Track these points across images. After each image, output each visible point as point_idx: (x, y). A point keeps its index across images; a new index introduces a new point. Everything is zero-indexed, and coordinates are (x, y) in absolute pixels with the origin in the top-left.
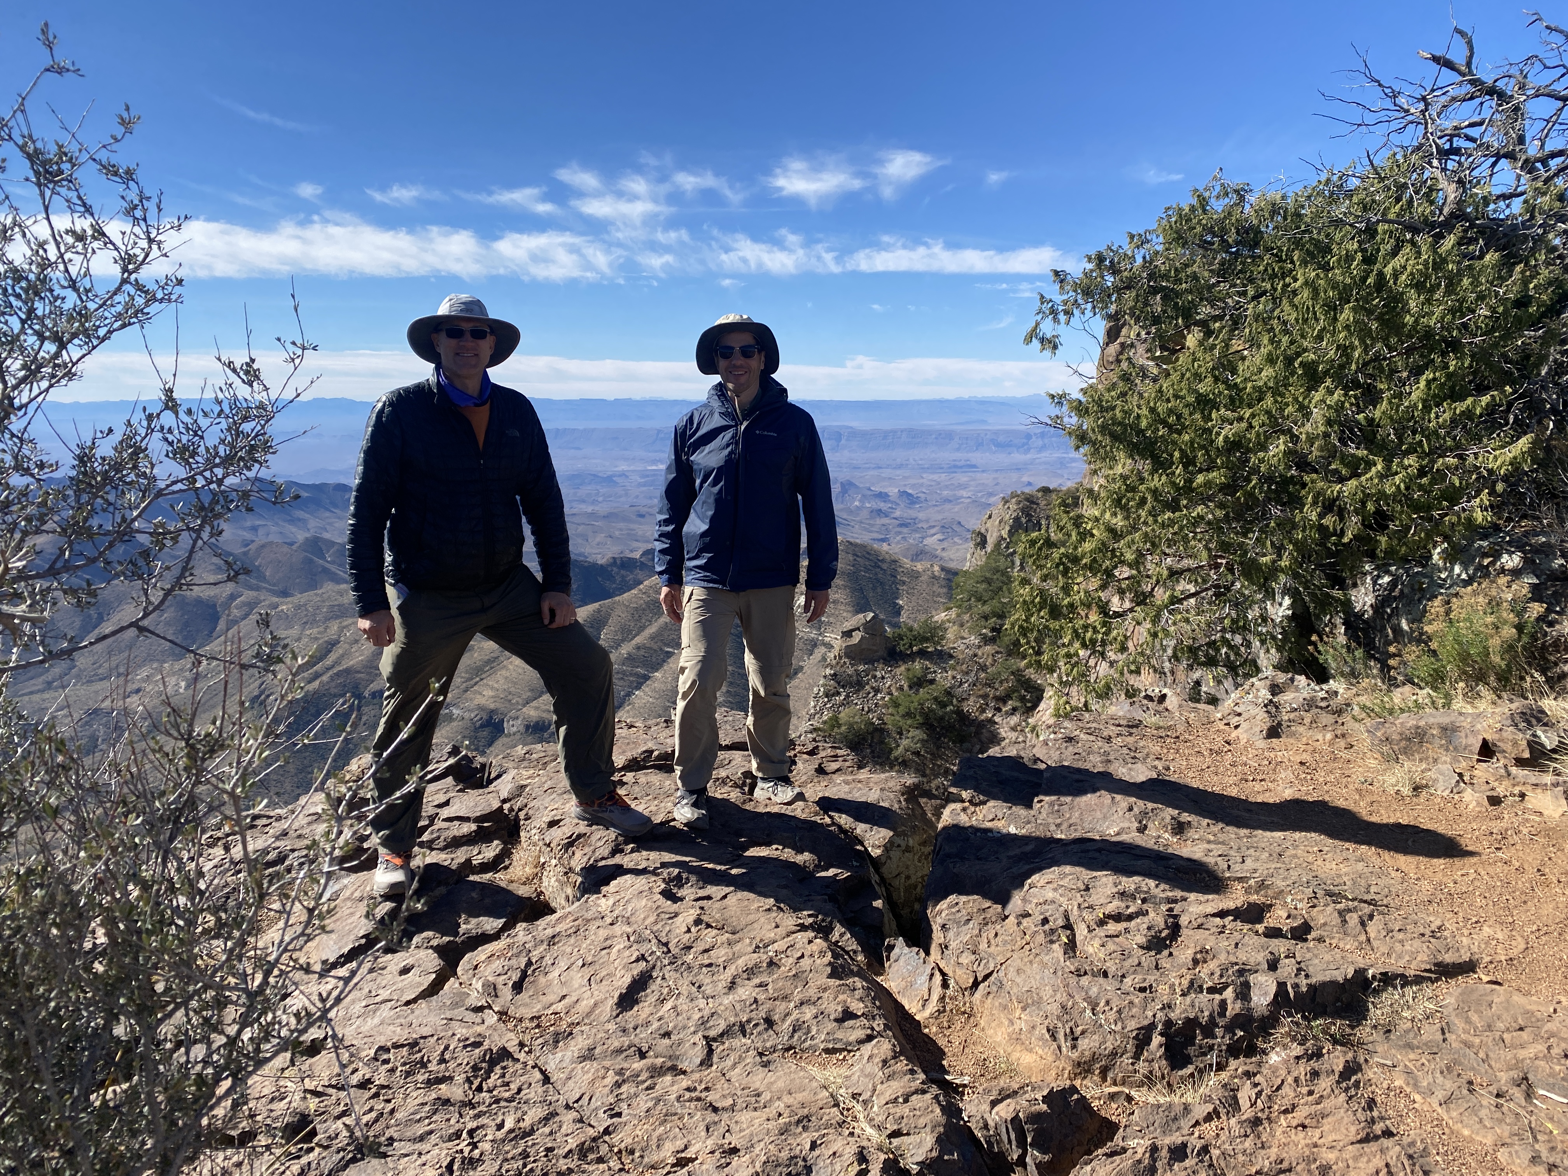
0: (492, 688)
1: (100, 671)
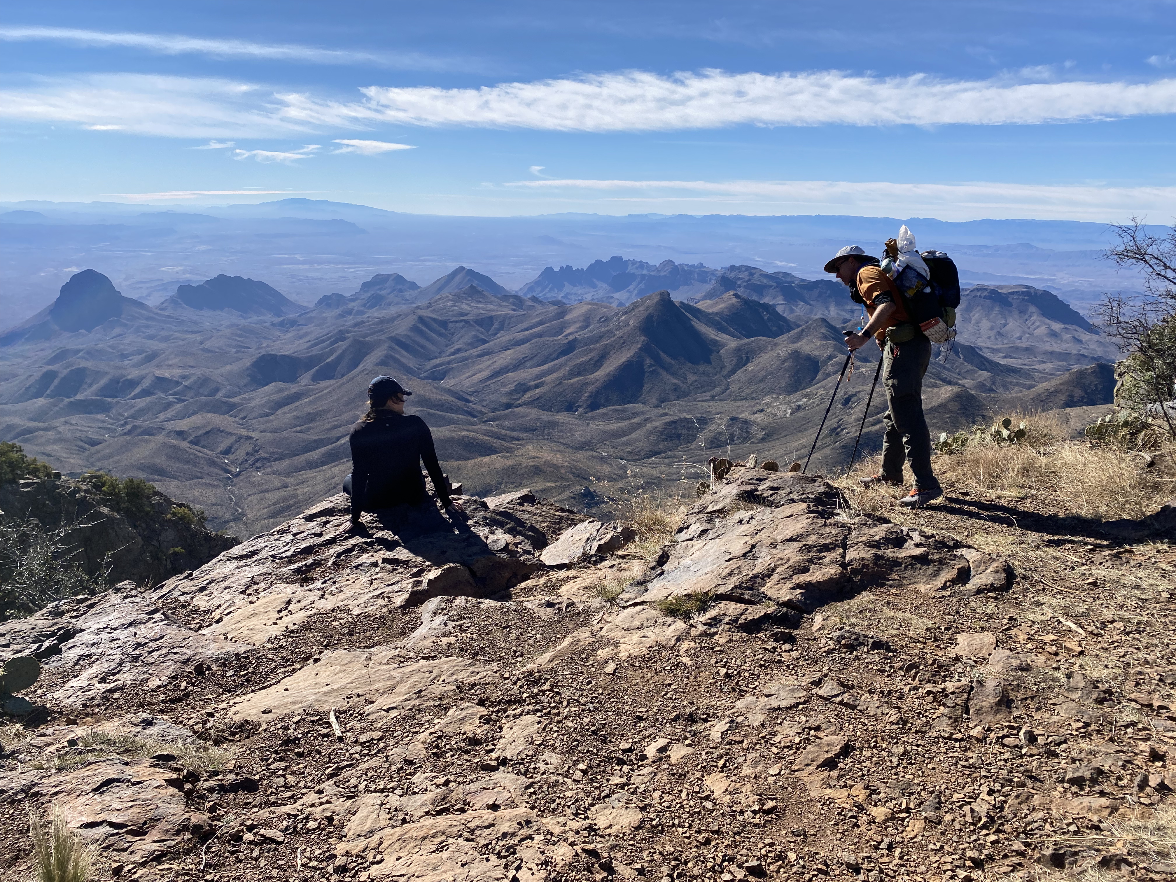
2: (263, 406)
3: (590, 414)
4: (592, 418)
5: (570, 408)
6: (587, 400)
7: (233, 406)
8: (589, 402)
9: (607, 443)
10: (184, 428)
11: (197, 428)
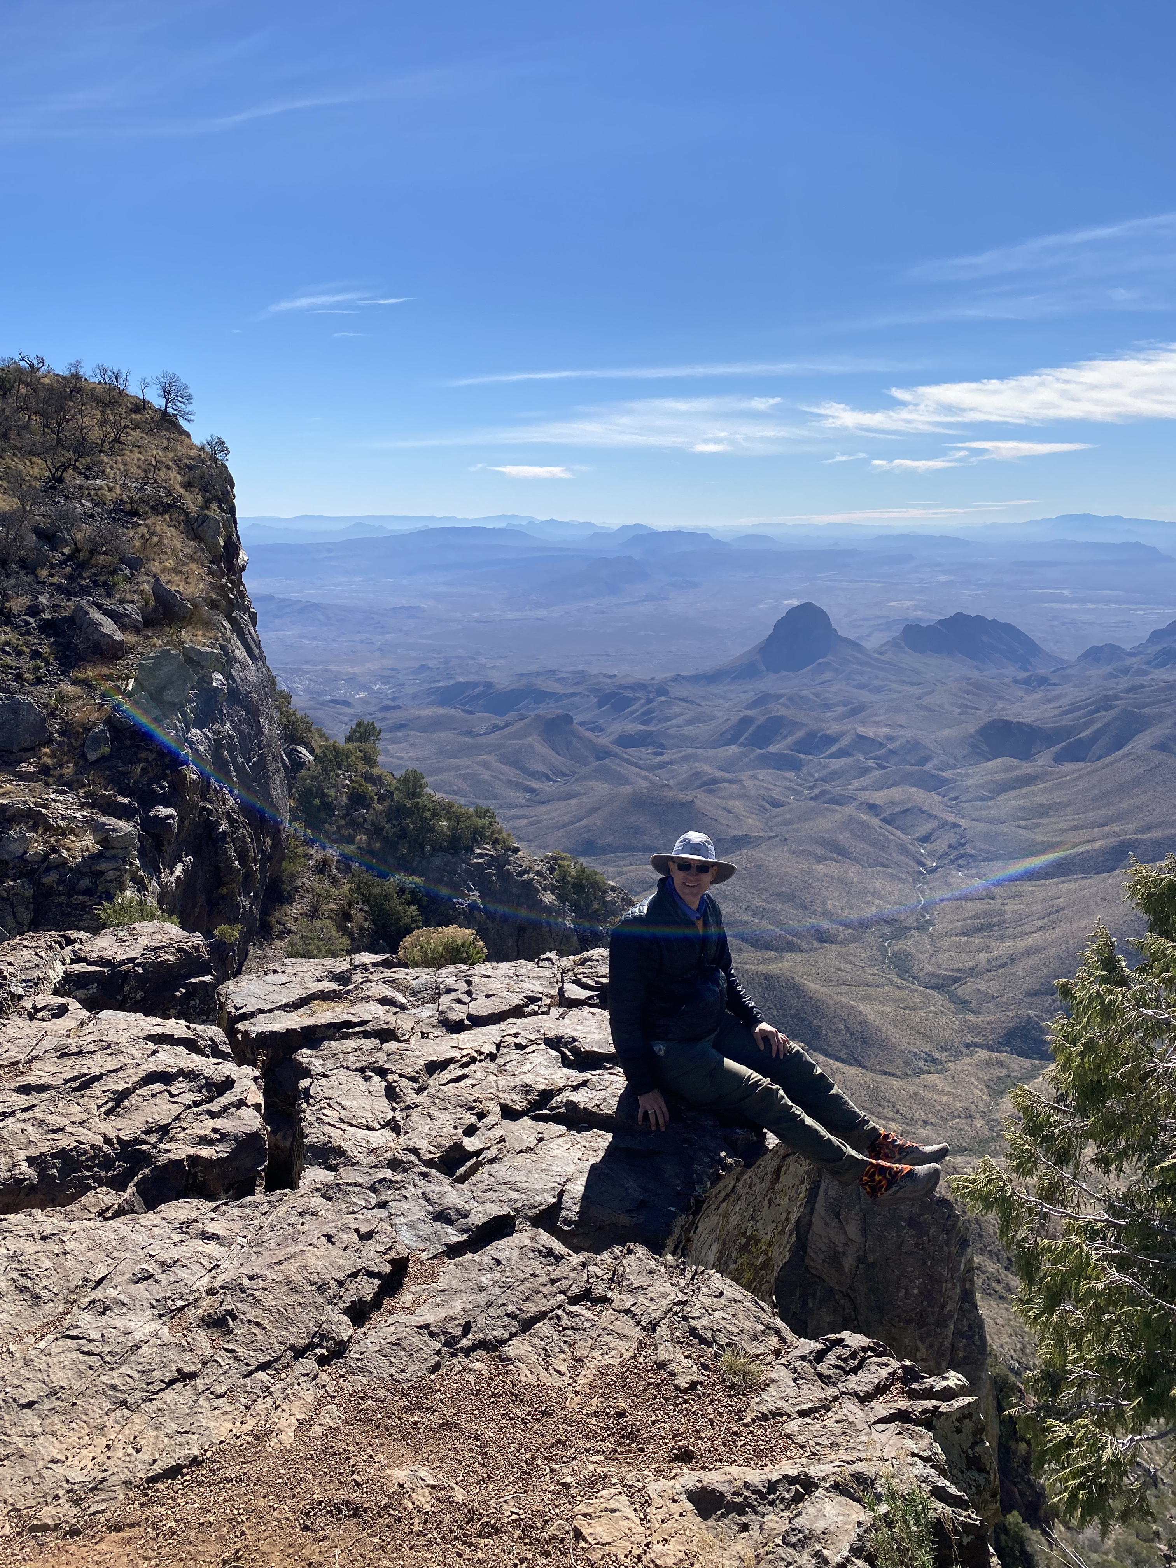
2: (982, 787)
7: (942, 782)
10: (880, 802)
11: (894, 804)
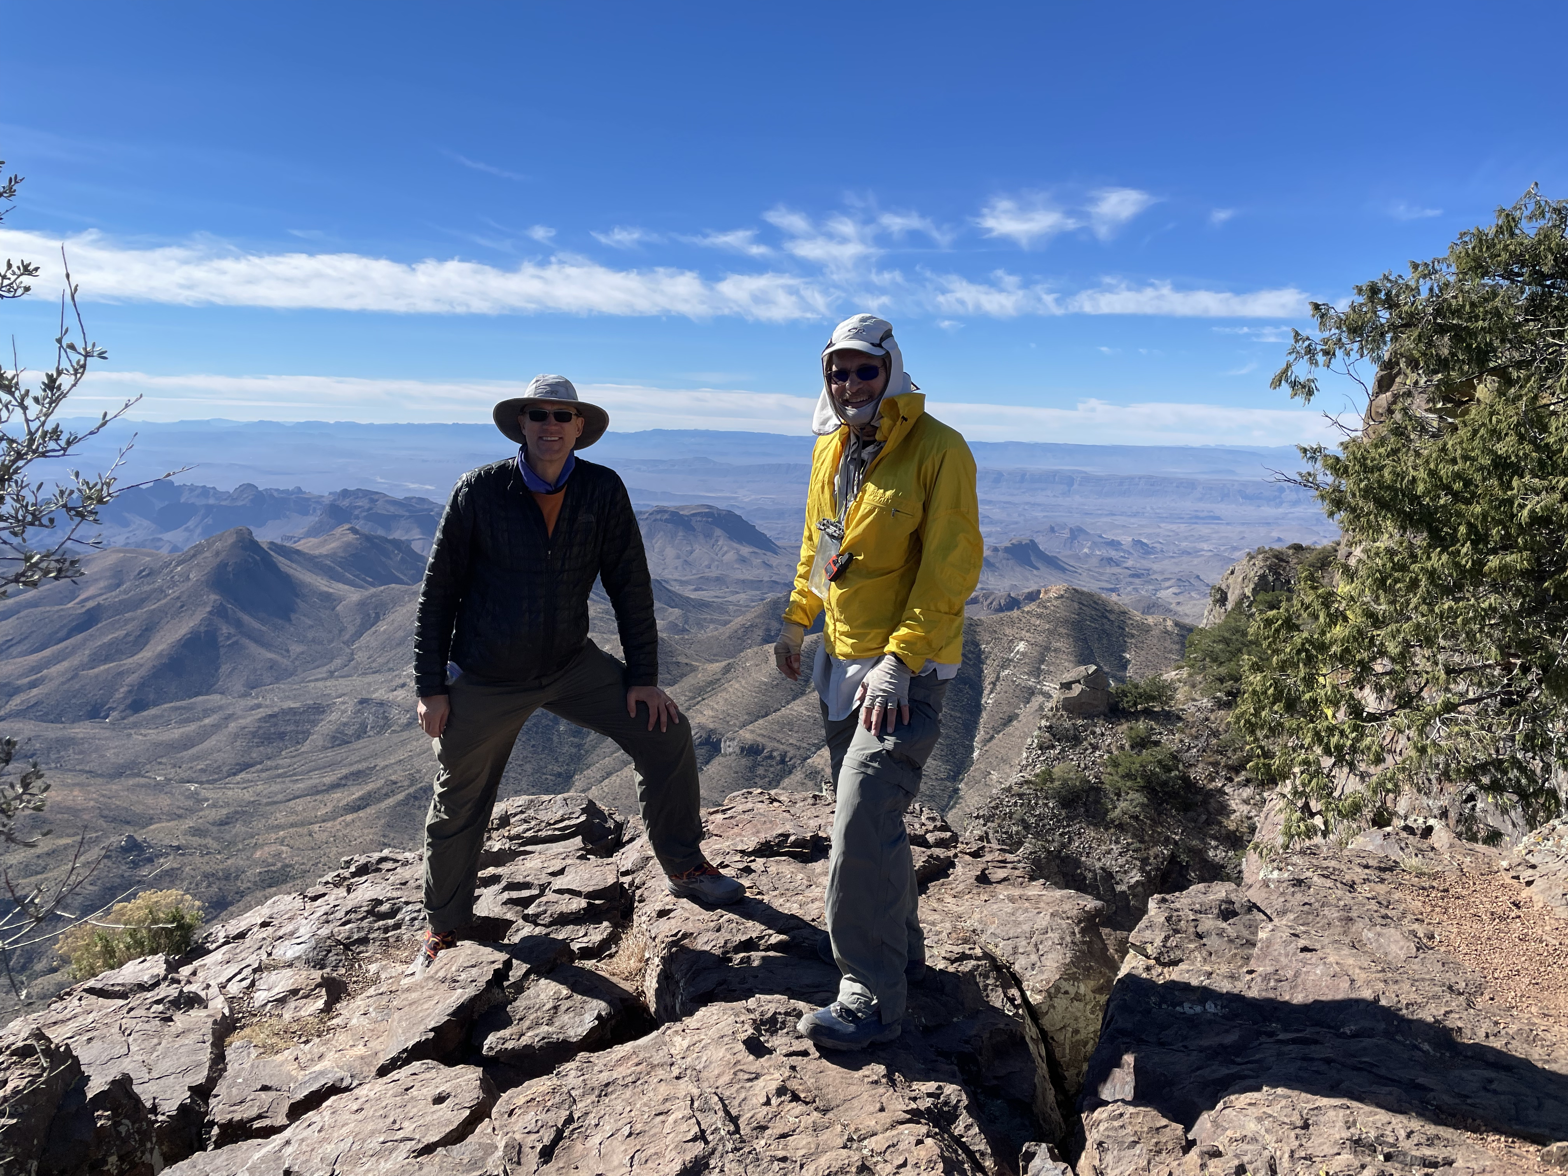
0: (712, 709)
1: (374, 665)
3: (131, 719)
4: (135, 725)
5: (95, 713)
6: (125, 698)
8: (129, 701)
9: (164, 760)
